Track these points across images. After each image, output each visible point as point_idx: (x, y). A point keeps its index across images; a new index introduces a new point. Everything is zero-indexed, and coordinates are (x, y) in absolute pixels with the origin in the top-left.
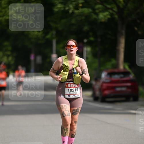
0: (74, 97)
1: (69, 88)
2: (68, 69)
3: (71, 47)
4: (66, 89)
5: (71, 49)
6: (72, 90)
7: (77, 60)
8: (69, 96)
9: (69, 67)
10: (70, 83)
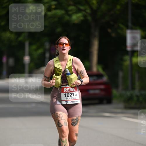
0: (72, 103)
1: (65, 92)
2: (60, 72)
3: (63, 45)
4: (63, 94)
5: (64, 47)
6: (70, 95)
7: (70, 60)
8: (67, 102)
9: (61, 69)
10: (66, 86)
